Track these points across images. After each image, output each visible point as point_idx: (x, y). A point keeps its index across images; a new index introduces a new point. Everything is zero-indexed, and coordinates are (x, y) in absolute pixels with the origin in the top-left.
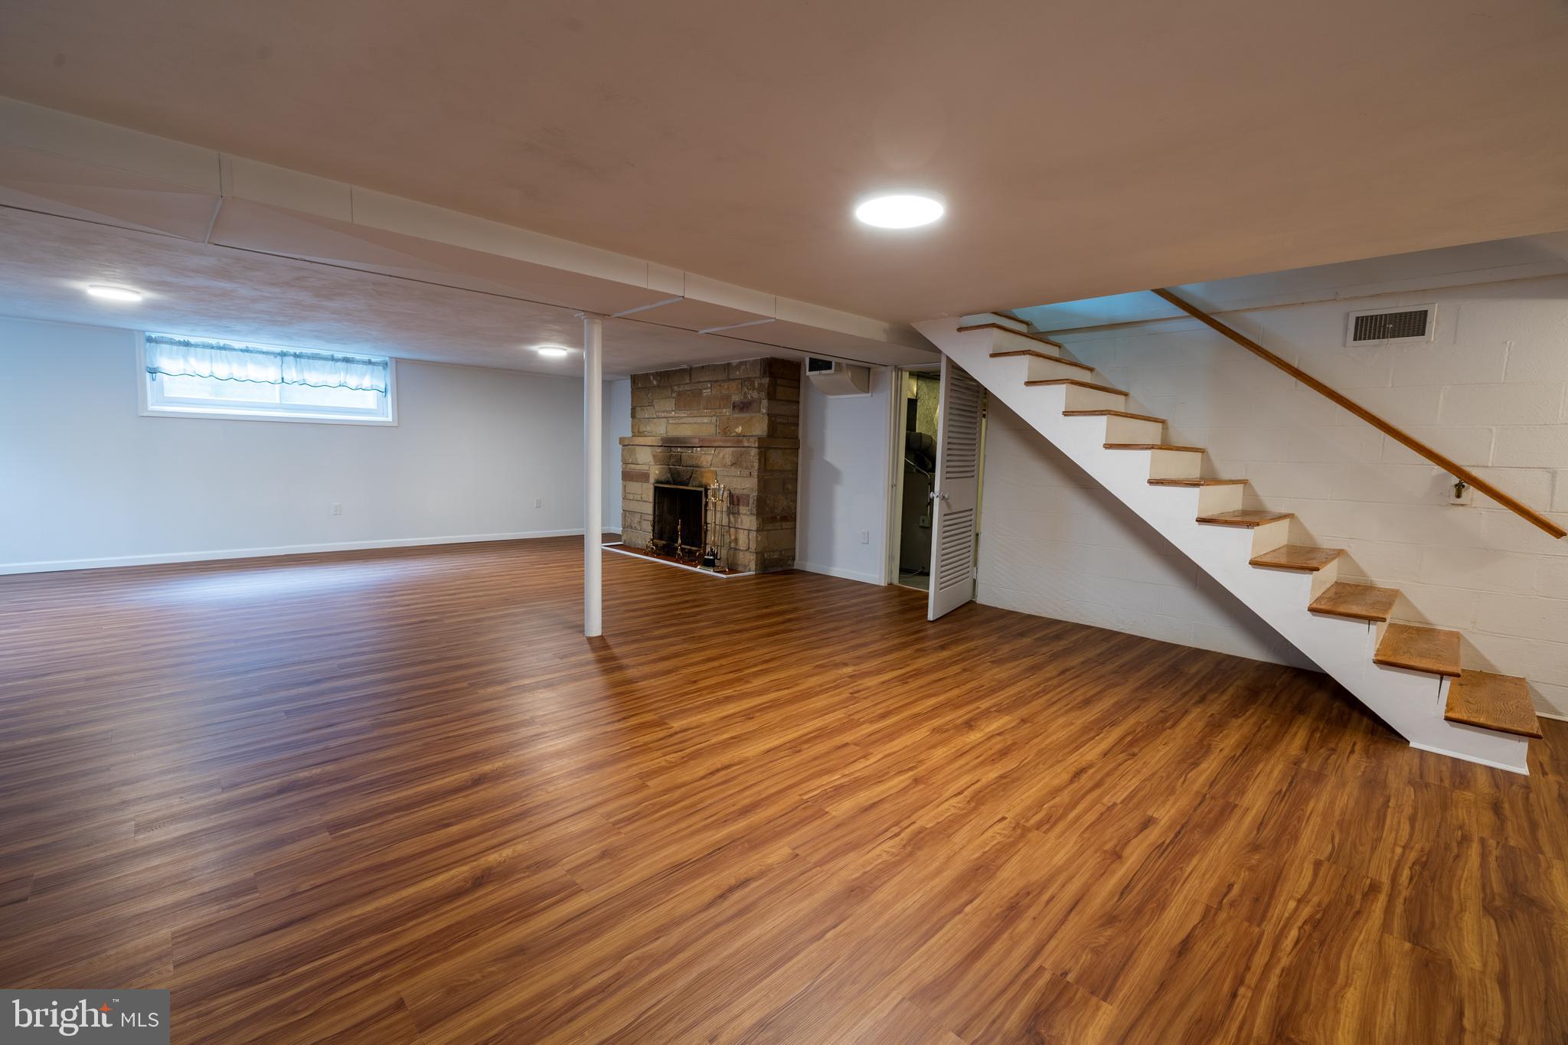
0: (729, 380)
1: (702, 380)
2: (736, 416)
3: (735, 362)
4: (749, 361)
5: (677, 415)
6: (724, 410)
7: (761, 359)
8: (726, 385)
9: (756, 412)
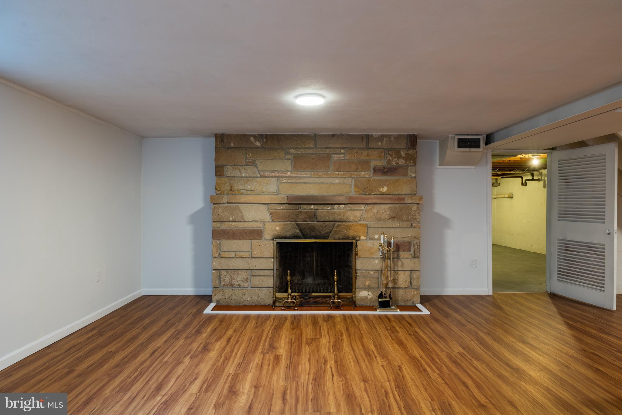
0: (368, 148)
1: (331, 146)
2: (377, 178)
3: (376, 134)
4: (393, 135)
5: (294, 175)
6: (363, 173)
7: (407, 135)
8: (365, 152)
9: (403, 176)
